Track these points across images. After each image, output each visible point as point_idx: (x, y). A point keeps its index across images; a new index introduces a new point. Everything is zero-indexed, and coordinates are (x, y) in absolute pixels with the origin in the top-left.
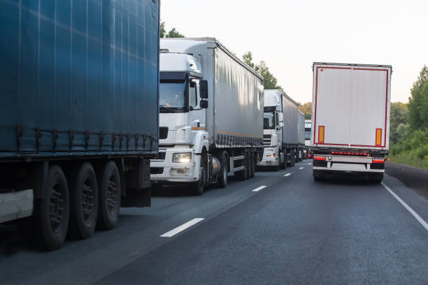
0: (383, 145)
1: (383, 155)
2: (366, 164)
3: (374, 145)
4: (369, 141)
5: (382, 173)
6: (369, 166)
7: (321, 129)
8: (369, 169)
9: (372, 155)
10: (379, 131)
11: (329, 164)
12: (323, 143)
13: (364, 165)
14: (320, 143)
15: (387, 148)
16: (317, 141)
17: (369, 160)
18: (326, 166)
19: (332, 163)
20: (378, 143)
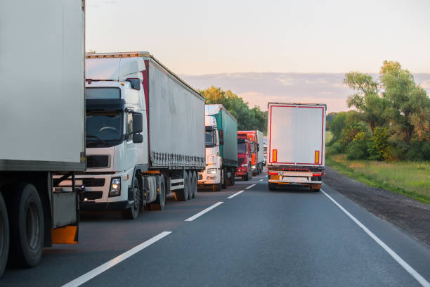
0: (320, 163)
1: (320, 171)
2: (308, 177)
3: (314, 162)
4: (310, 160)
5: (320, 184)
6: (310, 178)
7: (275, 152)
8: (310, 181)
9: (312, 171)
10: (317, 153)
11: (281, 177)
12: (276, 162)
13: (306, 179)
14: (274, 162)
15: (323, 165)
16: (271, 161)
17: (310, 174)
18: (279, 179)
19: (283, 177)
20: (317, 161)
